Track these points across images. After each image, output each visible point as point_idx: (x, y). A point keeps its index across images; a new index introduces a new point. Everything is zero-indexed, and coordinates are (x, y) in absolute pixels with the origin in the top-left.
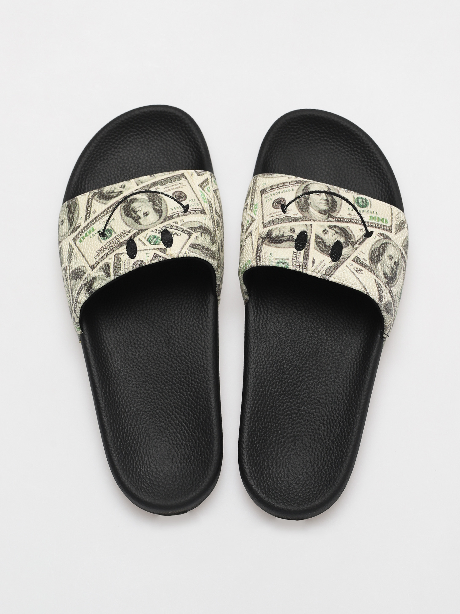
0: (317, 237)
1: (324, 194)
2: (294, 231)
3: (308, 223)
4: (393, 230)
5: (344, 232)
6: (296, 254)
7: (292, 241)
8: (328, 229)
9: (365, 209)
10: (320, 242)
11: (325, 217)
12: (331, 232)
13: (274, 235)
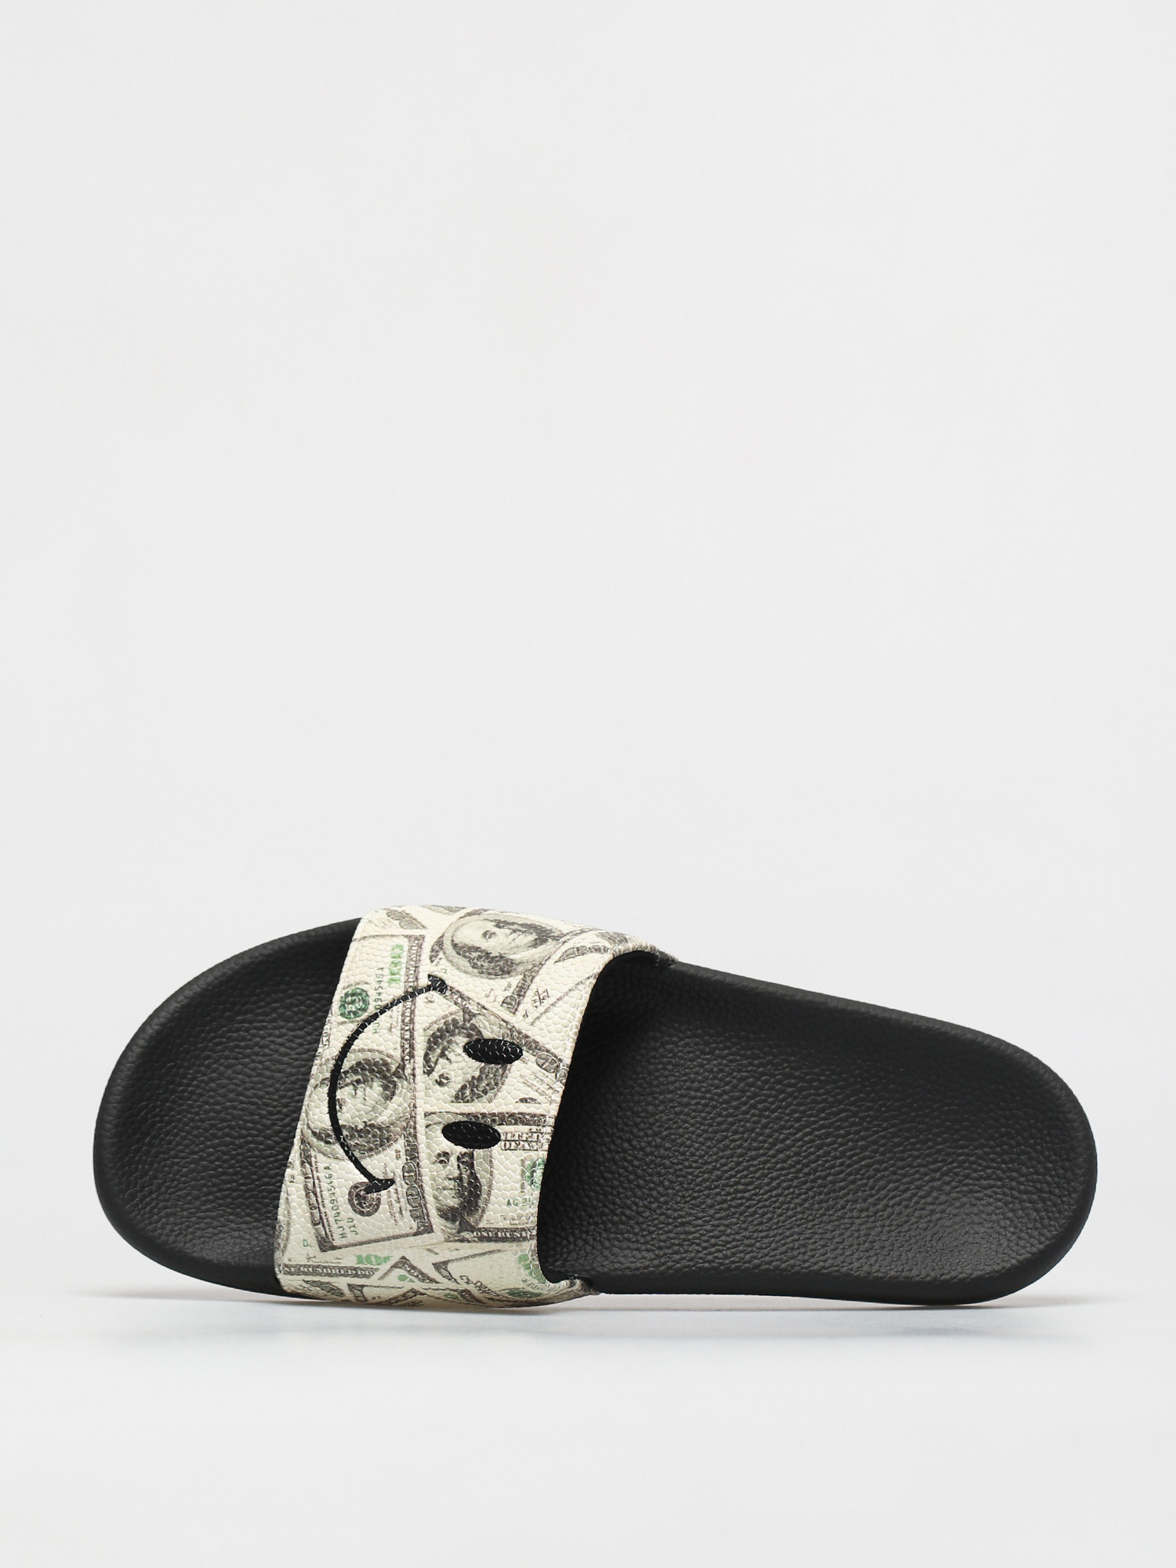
0: (459, 1097)
1: (339, 1094)
2: (446, 1154)
3: (421, 1122)
4: (417, 932)
5: (439, 1039)
6: (508, 1143)
7: (471, 1156)
8: (435, 1075)
9: (372, 994)
10: (471, 1090)
11: (402, 1087)
12: (442, 1067)
13: (453, 1202)
